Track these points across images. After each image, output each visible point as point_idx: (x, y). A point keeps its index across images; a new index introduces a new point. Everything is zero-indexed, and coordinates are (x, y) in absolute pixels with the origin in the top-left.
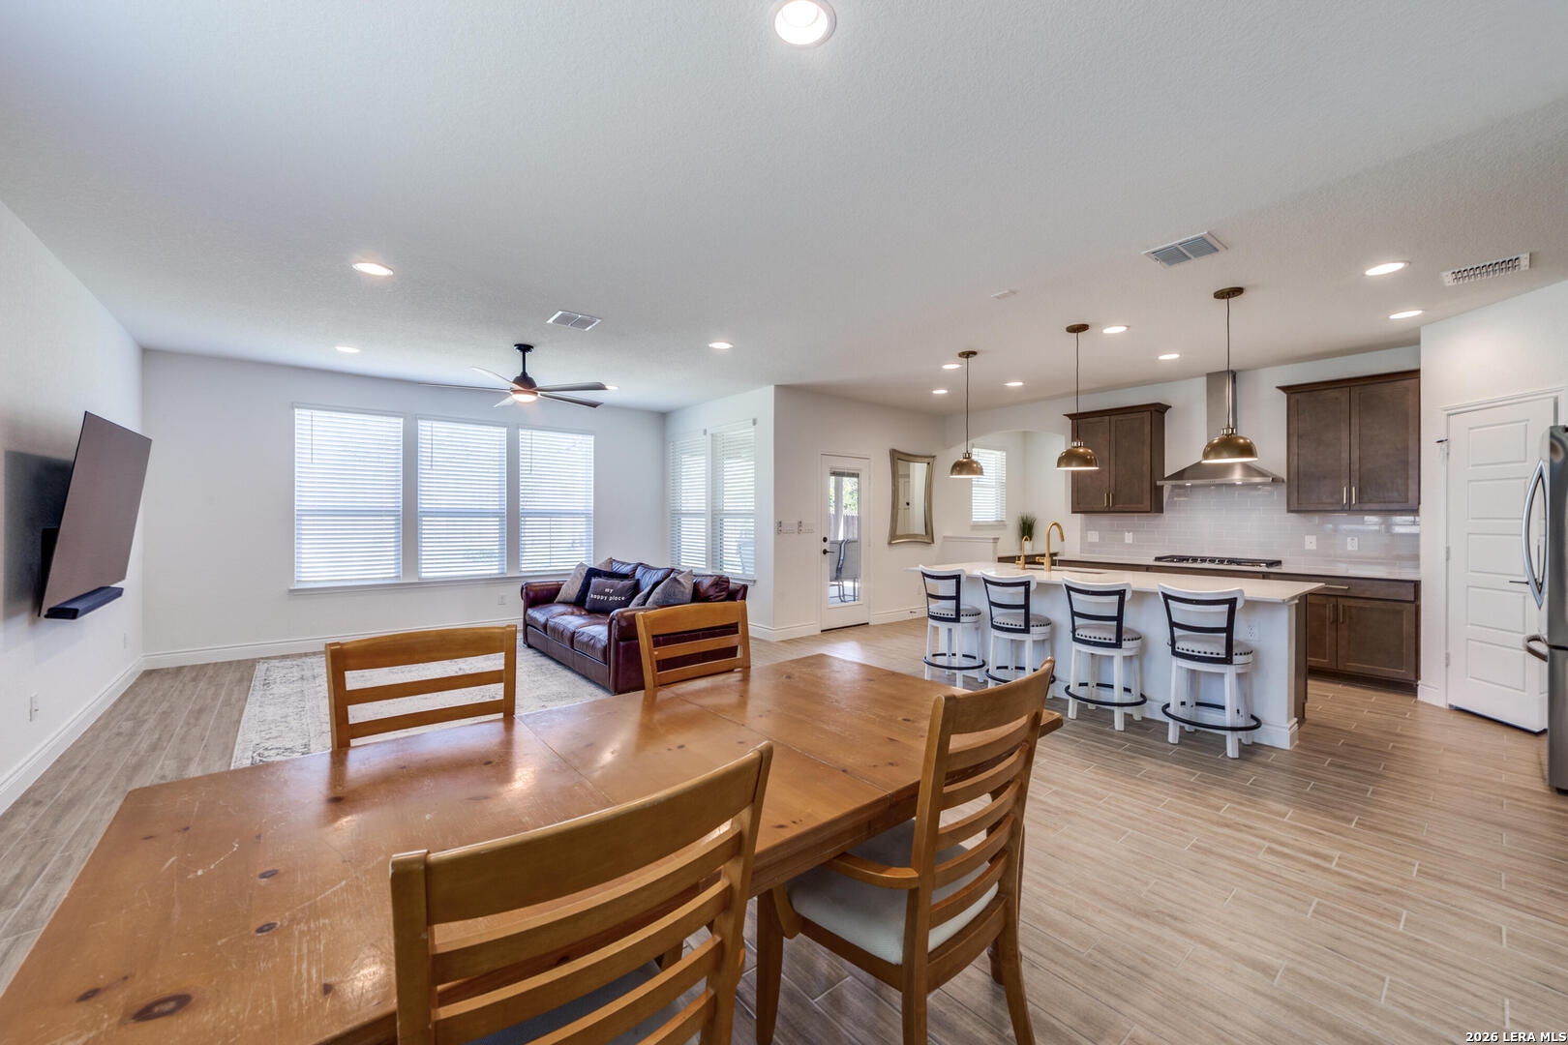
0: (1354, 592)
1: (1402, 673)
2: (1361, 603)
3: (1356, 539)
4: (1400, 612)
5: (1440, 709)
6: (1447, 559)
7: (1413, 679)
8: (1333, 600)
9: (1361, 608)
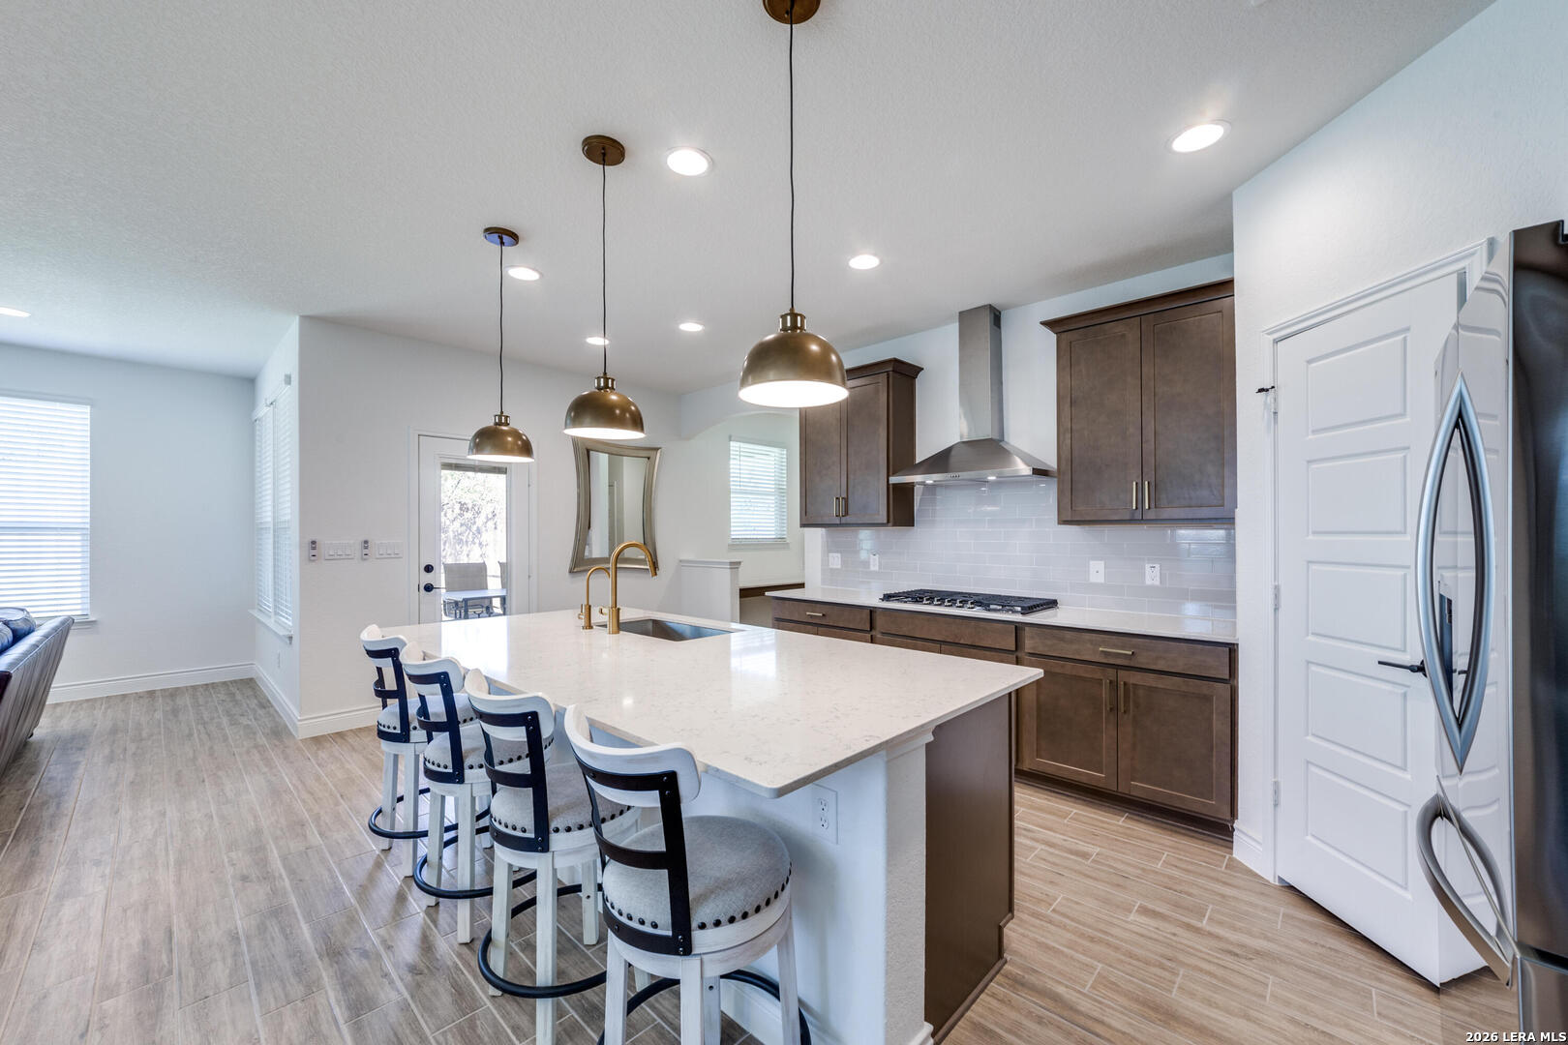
0: (1142, 660)
1: (1211, 806)
2: (1150, 680)
3: (1157, 566)
4: (1207, 699)
5: (1266, 883)
6: (1276, 609)
7: (1228, 818)
8: (1111, 672)
9: (1151, 689)
